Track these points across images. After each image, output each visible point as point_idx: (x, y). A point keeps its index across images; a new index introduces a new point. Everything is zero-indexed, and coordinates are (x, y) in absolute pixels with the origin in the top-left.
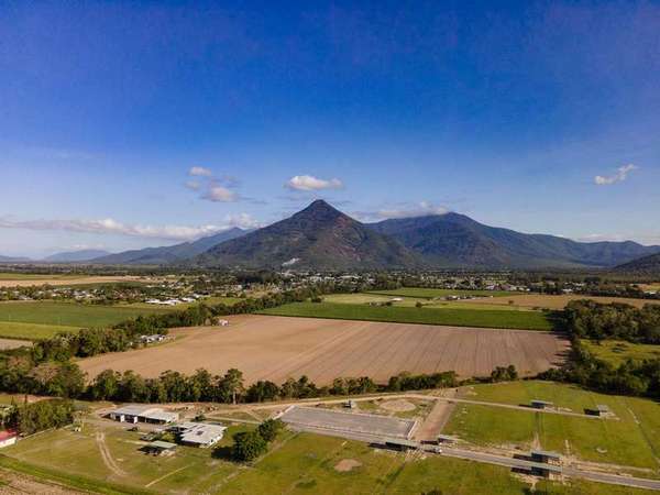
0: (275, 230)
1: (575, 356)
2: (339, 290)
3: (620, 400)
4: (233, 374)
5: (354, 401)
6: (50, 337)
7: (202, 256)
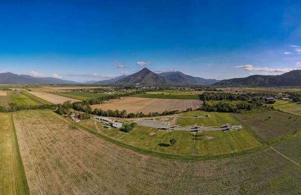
0: (135, 75)
1: (204, 104)
2: (149, 91)
3: (212, 113)
4: (124, 111)
5: (154, 118)
6: (85, 100)
7: (116, 82)
